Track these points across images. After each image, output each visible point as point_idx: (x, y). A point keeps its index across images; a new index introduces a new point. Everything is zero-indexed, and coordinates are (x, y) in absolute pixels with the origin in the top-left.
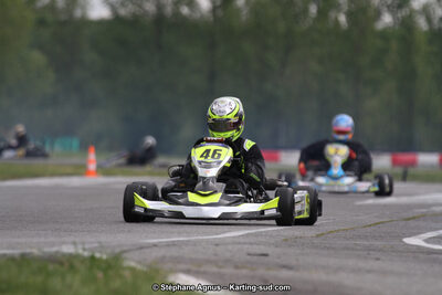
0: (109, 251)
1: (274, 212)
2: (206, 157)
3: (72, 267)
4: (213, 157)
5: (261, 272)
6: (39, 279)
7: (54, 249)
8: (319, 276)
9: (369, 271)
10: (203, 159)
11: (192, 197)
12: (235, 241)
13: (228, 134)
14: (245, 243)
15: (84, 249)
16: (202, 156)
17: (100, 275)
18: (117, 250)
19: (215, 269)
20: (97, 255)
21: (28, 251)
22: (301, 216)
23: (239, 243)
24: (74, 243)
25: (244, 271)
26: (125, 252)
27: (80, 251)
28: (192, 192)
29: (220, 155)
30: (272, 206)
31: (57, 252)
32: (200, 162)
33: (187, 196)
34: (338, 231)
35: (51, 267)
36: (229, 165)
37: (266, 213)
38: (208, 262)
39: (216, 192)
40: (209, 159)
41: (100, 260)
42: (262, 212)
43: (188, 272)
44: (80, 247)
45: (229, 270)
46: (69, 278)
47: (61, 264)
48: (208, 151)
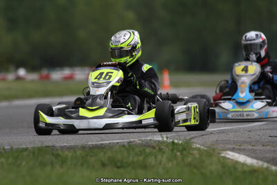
0: (182, 138)
1: (151, 121)
2: (99, 79)
3: (160, 149)
4: (104, 78)
6: (141, 158)
7: (149, 138)
10: (96, 80)
11: (82, 112)
13: (123, 60)
14: (268, 129)
15: (167, 138)
16: (96, 78)
17: (179, 154)
18: (188, 138)
19: (250, 147)
20: (176, 141)
21: (132, 140)
22: (188, 123)
26: (193, 138)
27: (165, 139)
28: (83, 108)
29: (111, 76)
30: (149, 116)
31: (150, 140)
32: (93, 83)
33: (78, 111)
35: (148, 150)
36: (118, 84)
37: (144, 122)
39: (101, 107)
40: (102, 80)
41: (177, 144)
42: (140, 121)
43: (233, 150)
44: (165, 136)
46: (159, 157)
47: (154, 148)
48: (102, 74)
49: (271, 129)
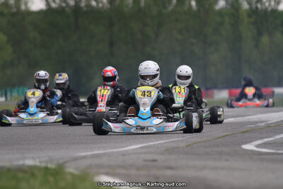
0: (56, 162)
3: (33, 175)
5: (154, 172)
6: (13, 183)
7: (21, 162)
8: (191, 173)
9: (222, 169)
12: (134, 152)
14: (141, 153)
15: (40, 162)
17: (51, 179)
18: (61, 162)
19: (123, 171)
20: (49, 166)
23: (138, 153)
24: (34, 158)
25: (143, 172)
26: (65, 162)
27: (38, 164)
31: (23, 165)
34: (200, 142)
35: (20, 175)
38: (120, 167)
43: (107, 174)
44: (38, 160)
45: (133, 172)
46: (32, 182)
47: (26, 172)
49: (145, 153)
